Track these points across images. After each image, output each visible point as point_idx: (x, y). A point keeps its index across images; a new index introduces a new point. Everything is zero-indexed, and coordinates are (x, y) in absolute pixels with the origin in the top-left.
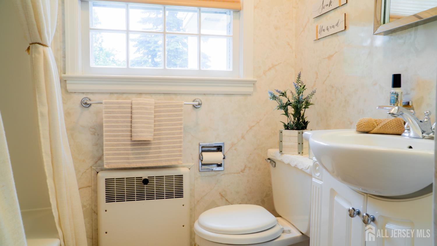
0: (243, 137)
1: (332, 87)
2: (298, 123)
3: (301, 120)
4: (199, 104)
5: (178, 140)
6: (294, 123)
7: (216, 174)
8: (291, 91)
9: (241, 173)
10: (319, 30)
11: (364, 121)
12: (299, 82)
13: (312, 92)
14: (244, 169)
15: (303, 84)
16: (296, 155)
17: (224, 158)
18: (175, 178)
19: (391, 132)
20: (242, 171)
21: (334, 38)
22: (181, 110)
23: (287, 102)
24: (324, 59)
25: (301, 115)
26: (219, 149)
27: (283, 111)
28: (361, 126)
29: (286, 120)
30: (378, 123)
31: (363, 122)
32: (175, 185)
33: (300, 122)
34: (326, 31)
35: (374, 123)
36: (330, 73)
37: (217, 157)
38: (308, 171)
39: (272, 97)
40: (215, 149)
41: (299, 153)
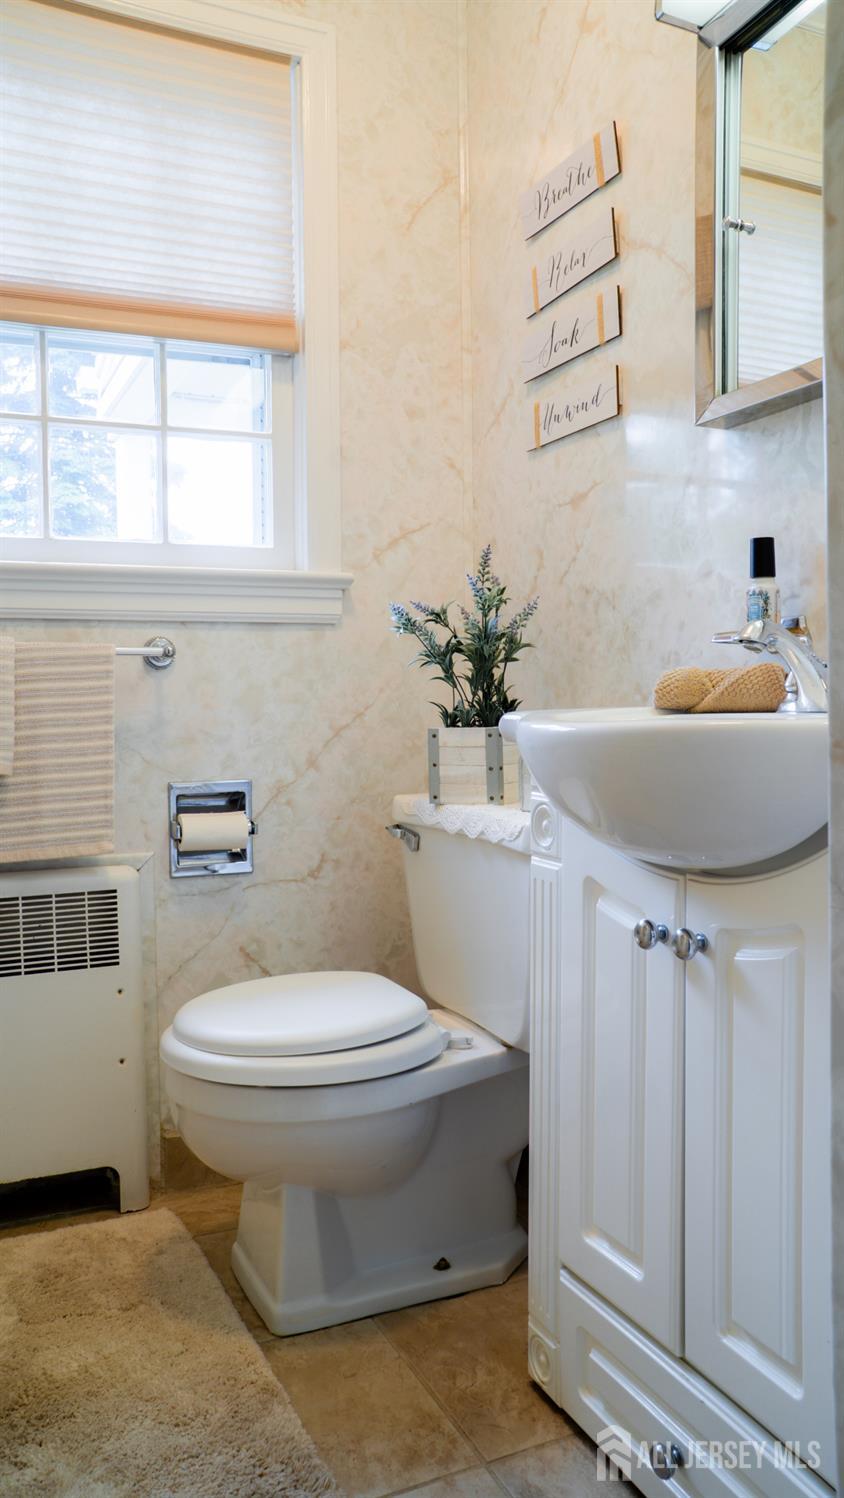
0: (312, 763)
1: (587, 592)
2: (486, 706)
3: (495, 699)
4: (167, 655)
5: (98, 773)
6: (472, 706)
7: (226, 885)
8: (463, 610)
9: (309, 878)
10: (542, 420)
11: (677, 678)
12: (486, 576)
13: (526, 606)
14: (319, 868)
15: (499, 584)
16: (483, 803)
17: (252, 832)
18: (89, 899)
19: (752, 706)
20: (313, 874)
21: (589, 442)
22: (108, 674)
23: (449, 642)
24: (560, 506)
25: (496, 683)
26: (235, 801)
27: (437, 670)
28: (668, 693)
29: (447, 697)
30: (714, 682)
31: (673, 680)
32: (90, 924)
33: (494, 703)
34: (564, 420)
35: (706, 680)
36: (578, 548)
37: (229, 827)
38: (519, 845)
39: (404, 624)
40: (222, 802)
41: (492, 798)
